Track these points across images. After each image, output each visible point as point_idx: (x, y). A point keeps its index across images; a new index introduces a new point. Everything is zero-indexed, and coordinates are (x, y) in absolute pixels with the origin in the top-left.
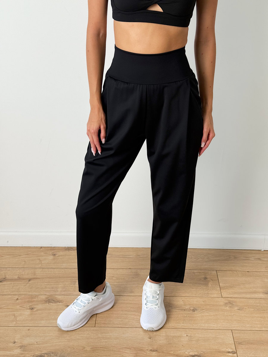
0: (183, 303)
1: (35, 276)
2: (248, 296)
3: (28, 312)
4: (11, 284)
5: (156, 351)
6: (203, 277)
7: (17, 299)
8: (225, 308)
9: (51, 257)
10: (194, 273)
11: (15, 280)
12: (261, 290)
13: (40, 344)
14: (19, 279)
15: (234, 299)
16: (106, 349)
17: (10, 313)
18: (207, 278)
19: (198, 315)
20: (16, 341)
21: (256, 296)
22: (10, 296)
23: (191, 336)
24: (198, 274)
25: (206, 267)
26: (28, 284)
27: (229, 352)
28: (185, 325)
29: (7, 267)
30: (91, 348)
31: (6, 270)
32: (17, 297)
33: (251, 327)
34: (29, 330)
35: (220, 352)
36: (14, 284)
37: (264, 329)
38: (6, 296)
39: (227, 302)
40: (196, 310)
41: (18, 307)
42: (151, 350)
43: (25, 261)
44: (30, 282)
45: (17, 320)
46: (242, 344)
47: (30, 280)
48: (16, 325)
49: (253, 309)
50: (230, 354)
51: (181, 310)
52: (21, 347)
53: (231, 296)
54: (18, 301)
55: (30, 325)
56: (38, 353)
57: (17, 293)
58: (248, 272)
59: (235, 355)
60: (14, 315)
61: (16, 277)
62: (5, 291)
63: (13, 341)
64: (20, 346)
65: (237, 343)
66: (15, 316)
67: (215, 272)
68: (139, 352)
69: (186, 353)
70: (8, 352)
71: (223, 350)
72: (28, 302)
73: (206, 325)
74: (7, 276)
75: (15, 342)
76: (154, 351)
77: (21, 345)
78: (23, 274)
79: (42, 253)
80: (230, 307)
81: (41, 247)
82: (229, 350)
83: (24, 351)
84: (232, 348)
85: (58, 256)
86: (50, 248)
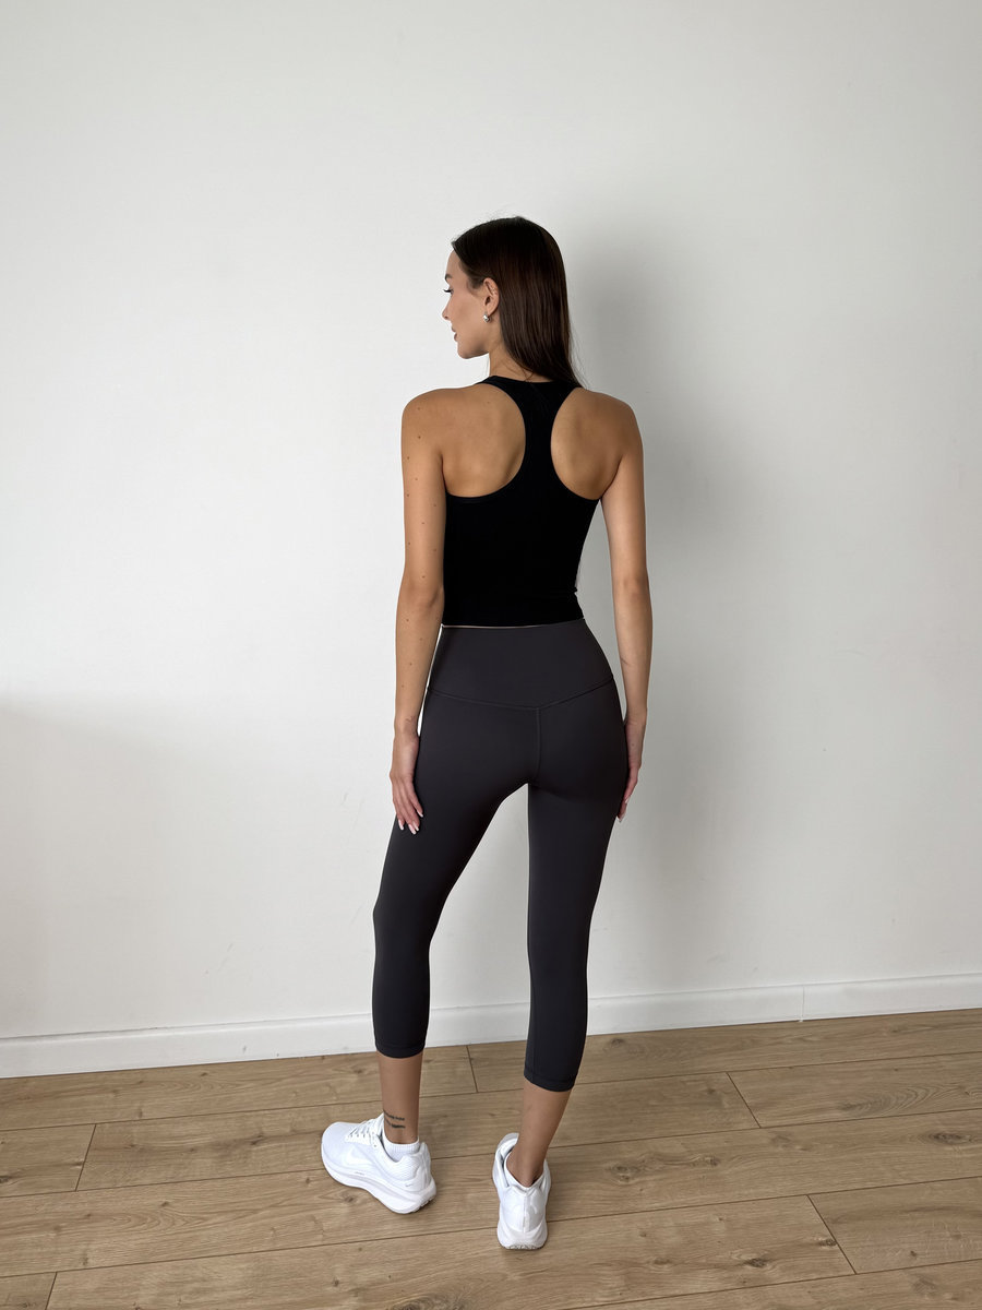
0: (684, 1150)
2: (812, 1118)
3: (344, 1208)
4: (280, 1146)
5: (668, 1262)
6: (705, 1088)
7: (308, 1181)
8: (777, 1151)
9: (354, 1078)
10: (683, 1082)
11: (287, 1137)
12: (832, 1103)
13: (397, 1280)
14: (295, 1133)
15: (784, 1129)
17: (302, 1214)
18: (713, 1091)
19: (726, 1173)
20: (339, 1279)
21: (827, 1116)
22: (288, 1176)
23: (728, 1220)
24: (693, 1083)
25: (703, 1067)
27: (821, 1244)
28: (709, 1196)
29: (256, 1109)
30: (521, 1275)
31: (257, 1116)
32: (304, 1176)
33: (844, 1183)
34: (360, 1249)
35: (802, 1246)
36: (286, 1146)
37: (869, 1184)
38: (279, 1176)
39: (774, 1136)
40: (719, 1160)
41: (315, 1197)
42: (656, 1262)
43: (296, 1093)
45: (325, 1228)
46: (841, 1223)
48: (326, 1242)
49: (831, 1146)
50: (824, 1248)
51: (688, 1164)
52: (356, 1292)
53: (777, 1122)
54: (309, 1185)
55: (360, 1238)
56: (402, 1302)
57: (302, 1167)
58: (790, 1068)
59: (836, 1247)
60: (313, 1218)
61: (288, 1130)
62: (272, 1164)
63: (331, 1280)
64: (353, 1290)
65: (831, 1221)
66: (315, 1221)
67: (724, 1077)
68: (631, 1269)
69: (734, 1257)
71: (808, 1239)
73: (751, 1191)
74: (265, 1130)
75: (337, 1283)
76: (663, 1263)
77: (354, 1287)
78: (299, 1122)
79: (330, 1071)
80: (784, 1146)
81: (323, 1057)
82: (821, 1239)
83: (365, 1300)
84: (824, 1234)
85: (369, 1074)
86: (344, 1057)
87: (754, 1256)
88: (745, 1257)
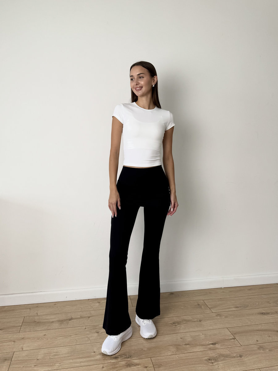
0: (192, 318)
1: (92, 315)
2: (227, 310)
3: (96, 334)
4: (77, 320)
5: (188, 344)
6: (197, 304)
8: (217, 318)
9: (98, 304)
10: (190, 303)
11: (79, 318)
12: (232, 307)
14: (81, 317)
15: (220, 313)
16: (156, 348)
17: (84, 336)
18: (199, 304)
19: (204, 323)
21: (231, 309)
22: (80, 327)
23: (205, 334)
24: (193, 303)
25: (196, 299)
26: (89, 320)
27: (231, 339)
28: (199, 329)
29: (70, 312)
31: (70, 314)
32: (84, 327)
33: (237, 325)
35: (226, 340)
36: (79, 320)
37: (244, 325)
38: (77, 327)
39: (217, 314)
40: (201, 320)
41: (88, 332)
42: (185, 345)
43: (81, 308)
44: (90, 318)
45: (91, 339)
46: (236, 334)
47: (89, 317)
49: (233, 316)
51: (193, 322)
53: (218, 311)
54: (86, 329)
57: (84, 325)
58: (221, 299)
59: (236, 340)
60: (87, 337)
61: (79, 317)
62: (75, 325)
63: (93, 352)
64: (99, 354)
65: (233, 334)
67: (202, 301)
68: (178, 346)
69: (207, 343)
70: (93, 358)
71: (227, 338)
72: (93, 329)
73: (211, 327)
74: (73, 317)
75: (95, 352)
76: (187, 345)
78: (83, 315)
79: (91, 303)
80: (220, 317)
81: (89, 299)
82: (231, 338)
84: (232, 337)
85: (102, 303)
86: (95, 299)
87: (213, 342)
88: (210, 343)
